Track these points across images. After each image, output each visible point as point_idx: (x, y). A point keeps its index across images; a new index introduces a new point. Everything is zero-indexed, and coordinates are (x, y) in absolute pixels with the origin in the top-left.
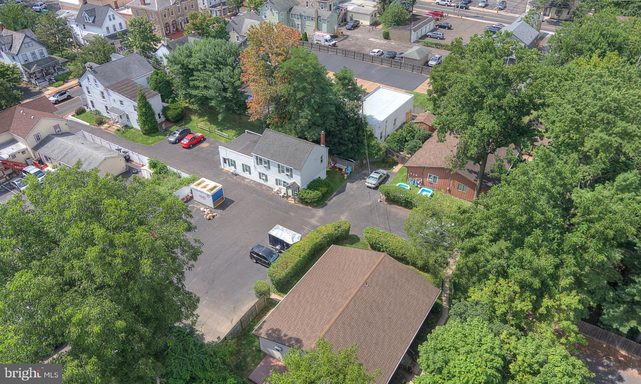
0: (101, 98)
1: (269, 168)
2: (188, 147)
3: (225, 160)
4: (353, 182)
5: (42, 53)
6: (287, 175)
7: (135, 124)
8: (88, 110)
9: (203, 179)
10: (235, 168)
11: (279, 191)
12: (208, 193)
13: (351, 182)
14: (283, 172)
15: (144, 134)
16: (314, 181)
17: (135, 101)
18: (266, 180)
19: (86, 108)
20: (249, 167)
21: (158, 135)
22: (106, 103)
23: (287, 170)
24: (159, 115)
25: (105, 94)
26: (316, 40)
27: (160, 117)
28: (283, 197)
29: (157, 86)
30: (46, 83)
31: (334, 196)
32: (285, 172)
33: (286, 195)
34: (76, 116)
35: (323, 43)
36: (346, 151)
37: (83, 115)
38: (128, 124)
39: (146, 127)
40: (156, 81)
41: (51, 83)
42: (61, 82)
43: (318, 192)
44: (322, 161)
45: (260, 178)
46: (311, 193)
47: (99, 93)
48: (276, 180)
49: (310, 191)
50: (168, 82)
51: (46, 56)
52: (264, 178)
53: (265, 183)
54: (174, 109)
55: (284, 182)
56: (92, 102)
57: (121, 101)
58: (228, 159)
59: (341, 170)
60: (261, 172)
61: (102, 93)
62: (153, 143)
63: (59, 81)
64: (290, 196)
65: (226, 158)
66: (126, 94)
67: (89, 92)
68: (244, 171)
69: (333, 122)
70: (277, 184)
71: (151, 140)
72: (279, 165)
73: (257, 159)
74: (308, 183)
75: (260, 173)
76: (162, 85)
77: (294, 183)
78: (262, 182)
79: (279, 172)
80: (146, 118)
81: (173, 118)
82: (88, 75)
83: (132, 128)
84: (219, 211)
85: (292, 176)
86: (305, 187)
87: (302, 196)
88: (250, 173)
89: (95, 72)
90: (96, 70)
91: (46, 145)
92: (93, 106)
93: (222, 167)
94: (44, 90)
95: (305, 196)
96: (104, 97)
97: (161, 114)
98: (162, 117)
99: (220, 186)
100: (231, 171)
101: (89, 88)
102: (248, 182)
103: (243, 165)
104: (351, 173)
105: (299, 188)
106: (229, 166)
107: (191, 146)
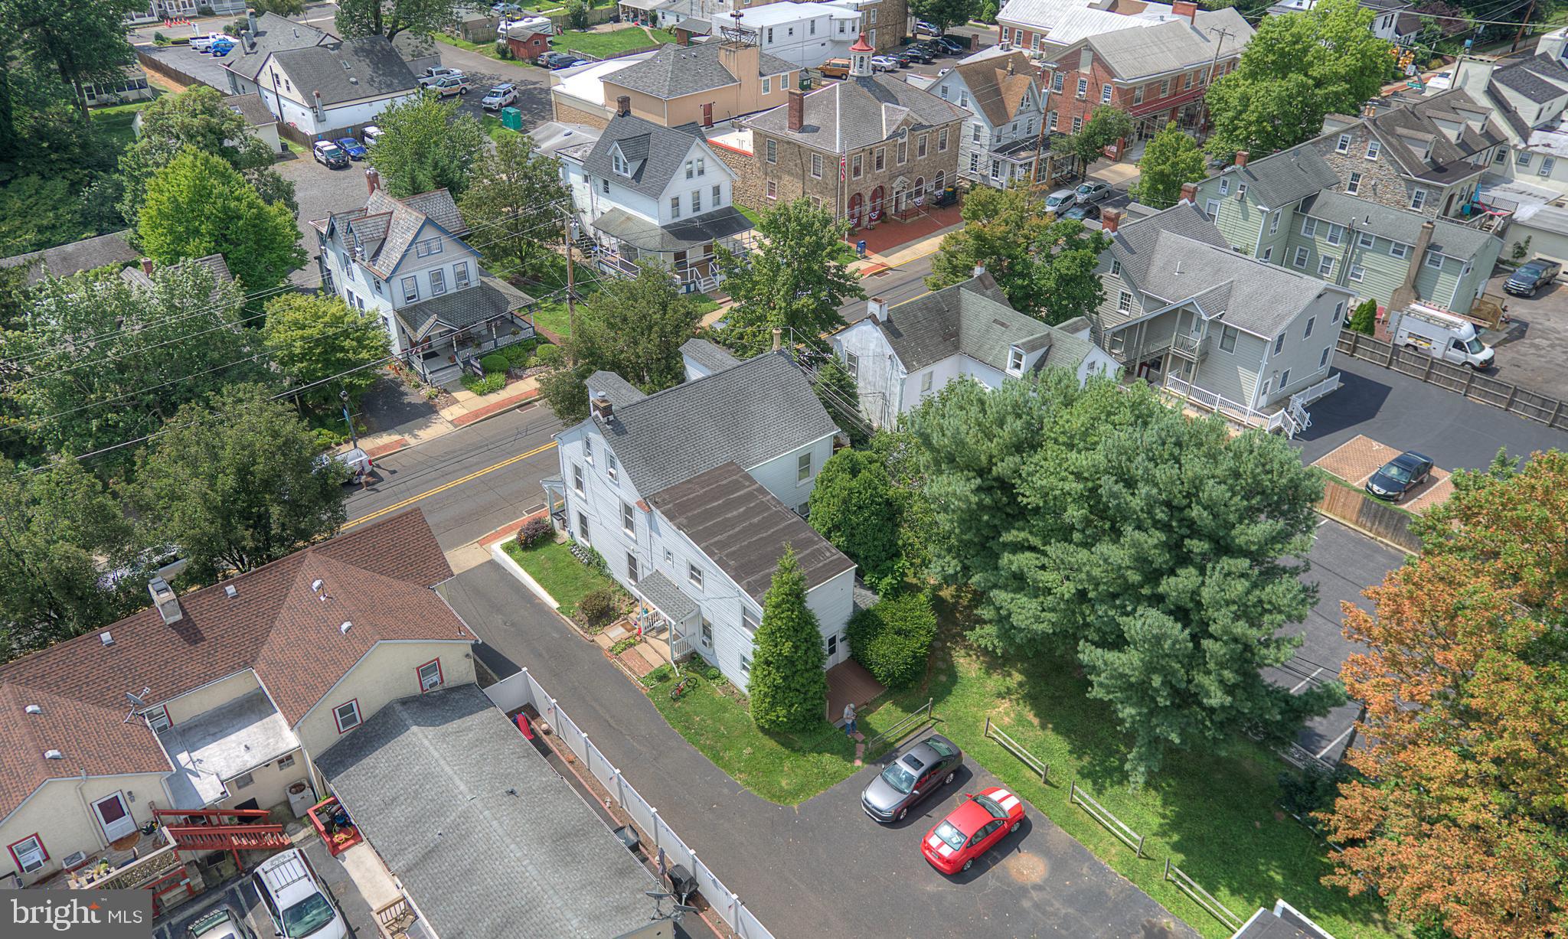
0: (619, 522)
2: (953, 870)
7: (735, 669)
8: (563, 535)
19: (557, 525)
21: (817, 747)
22: (633, 546)
25: (640, 517)
26: (1411, 335)
27: (832, 652)
29: (846, 520)
34: (519, 552)
35: (1438, 349)
38: (703, 651)
39: (781, 711)
40: (844, 502)
41: (468, 381)
47: (617, 504)
54: (899, 632)
56: (583, 520)
57: (693, 568)
61: (628, 510)
62: (795, 793)
66: (721, 545)
67: (579, 485)
71: (791, 771)
76: (866, 520)
80: (784, 674)
82: (591, 435)
83: (714, 678)
89: (614, 425)
90: (622, 419)
91: (368, 761)
92: (585, 532)
94: (441, 399)
96: (629, 524)
97: (841, 637)
98: (843, 649)
101: (585, 472)
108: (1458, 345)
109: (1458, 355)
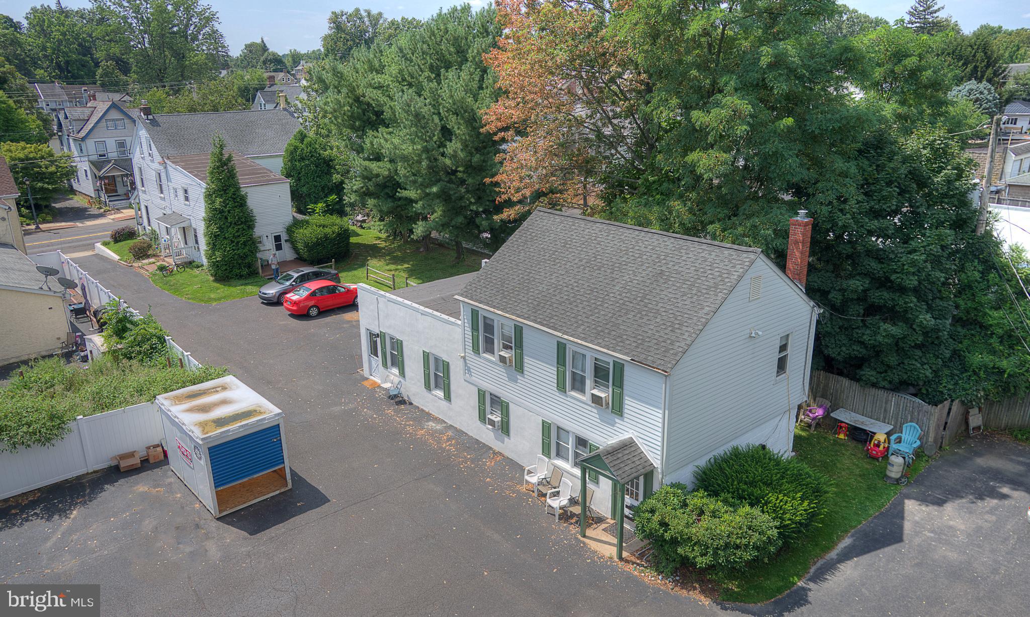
0: (158, 191)
1: (519, 367)
3: (373, 336)
4: (940, 503)
6: (596, 400)
7: (204, 254)
8: (142, 234)
9: (229, 379)
10: (402, 373)
11: (550, 484)
12: (198, 434)
13: (924, 499)
14: (578, 384)
15: (216, 280)
16: (736, 455)
18: (505, 428)
19: (140, 228)
20: (446, 367)
21: (246, 284)
22: (164, 204)
23: (600, 373)
24: (277, 238)
25: (164, 177)
27: (279, 247)
28: (565, 516)
29: (293, 166)
31: (846, 556)
32: (589, 383)
33: (577, 510)
34: (111, 244)
37: (128, 244)
38: (195, 256)
43: (756, 511)
44: (782, 365)
45: (482, 417)
46: (714, 514)
47: (155, 178)
48: (546, 427)
49: (713, 504)
50: (326, 161)
52: (497, 418)
53: (496, 445)
55: (581, 442)
56: (147, 210)
57: (185, 190)
58: (381, 335)
59: (860, 436)
60: (489, 386)
61: (159, 175)
62: (219, 299)
64: (600, 520)
65: (377, 331)
67: (143, 183)
68: (428, 387)
70: (546, 451)
72: (561, 348)
73: (475, 328)
74: (702, 462)
75: (481, 394)
76: (307, 166)
77: (628, 446)
78: (486, 435)
79: (561, 387)
82: (142, 135)
83: (197, 266)
85: (618, 409)
86: (686, 476)
87: (664, 524)
88: (448, 397)
92: (149, 221)
93: (366, 373)
94: (113, 212)
95: (679, 523)
97: (284, 237)
98: (286, 246)
99: (270, 410)
100: (387, 385)
101: (143, 169)
102: (433, 433)
103: (426, 356)
104: (919, 454)
105: (649, 476)
106: (385, 365)
107: (314, 312)
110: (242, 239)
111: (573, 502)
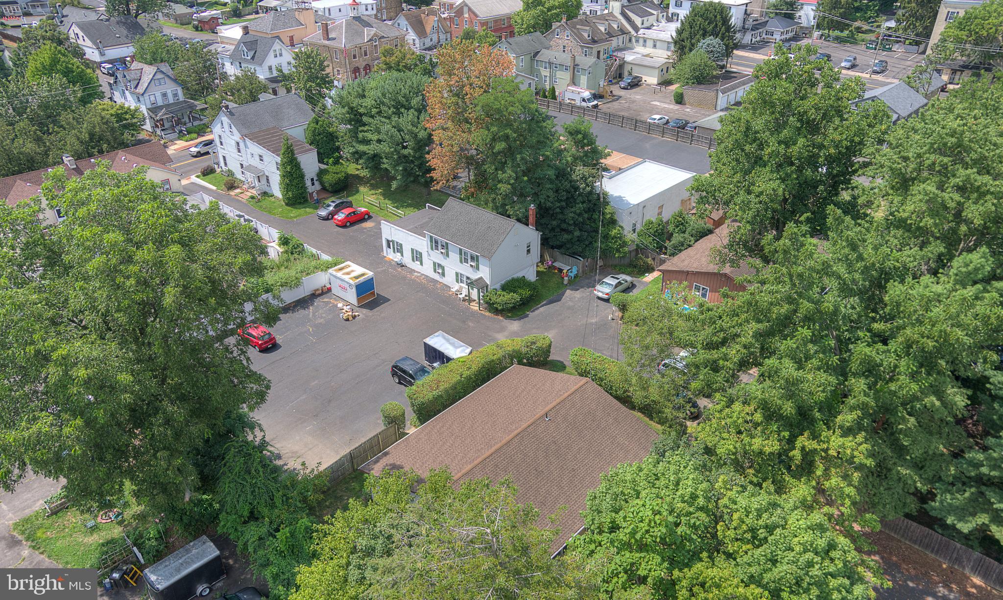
0: (236, 151)
1: (448, 255)
2: (343, 225)
3: (388, 242)
4: (578, 290)
5: (175, 95)
6: (471, 266)
7: (277, 191)
8: (218, 170)
9: (348, 263)
10: (402, 255)
11: (459, 291)
12: (351, 282)
13: (572, 290)
14: (466, 261)
15: (287, 204)
16: (513, 279)
17: (278, 155)
18: (443, 274)
19: (216, 166)
20: (421, 254)
21: (305, 208)
22: (241, 159)
23: (472, 258)
24: (312, 180)
25: (242, 145)
27: (313, 184)
28: (464, 300)
29: (315, 139)
30: (176, 135)
31: (543, 306)
32: (469, 260)
33: (467, 298)
34: (202, 177)
36: (570, 241)
37: (210, 176)
38: (267, 189)
39: (290, 193)
40: (313, 132)
41: (181, 136)
42: (195, 135)
43: (515, 294)
44: (529, 251)
45: (435, 271)
46: (503, 296)
47: (234, 143)
48: (457, 274)
49: (503, 293)
50: (331, 134)
51: (181, 99)
52: (440, 271)
53: (440, 280)
54: (335, 173)
55: (468, 278)
56: (224, 157)
57: (260, 156)
58: (393, 241)
59: (561, 270)
60: (437, 261)
61: (238, 144)
62: (296, 217)
63: (191, 133)
64: (475, 301)
65: (390, 239)
66: (268, 146)
67: (222, 144)
68: (413, 260)
69: (551, 193)
70: (457, 281)
71: (294, 212)
72: (461, 250)
73: (431, 241)
74: (503, 282)
75: (434, 264)
76: (322, 138)
77: (481, 278)
78: (437, 277)
79: (461, 262)
80: (290, 181)
81: (330, 185)
82: (223, 118)
83: (272, 196)
84: (365, 311)
85: (478, 268)
86: (498, 286)
87: (490, 299)
88: (422, 264)
89: (231, 114)
90: (233, 111)
92: (226, 164)
93: (385, 254)
94: (170, 143)
95: (494, 299)
96: (239, 151)
97: (315, 178)
98: (316, 183)
99: (370, 274)
100: (396, 260)
101: (222, 136)
102: (417, 277)
103: (412, 250)
104: (576, 276)
105: (487, 287)
106: (394, 252)
107: (348, 224)
108: (584, 100)
109: (584, 104)
110: (300, 185)
111: (466, 296)
